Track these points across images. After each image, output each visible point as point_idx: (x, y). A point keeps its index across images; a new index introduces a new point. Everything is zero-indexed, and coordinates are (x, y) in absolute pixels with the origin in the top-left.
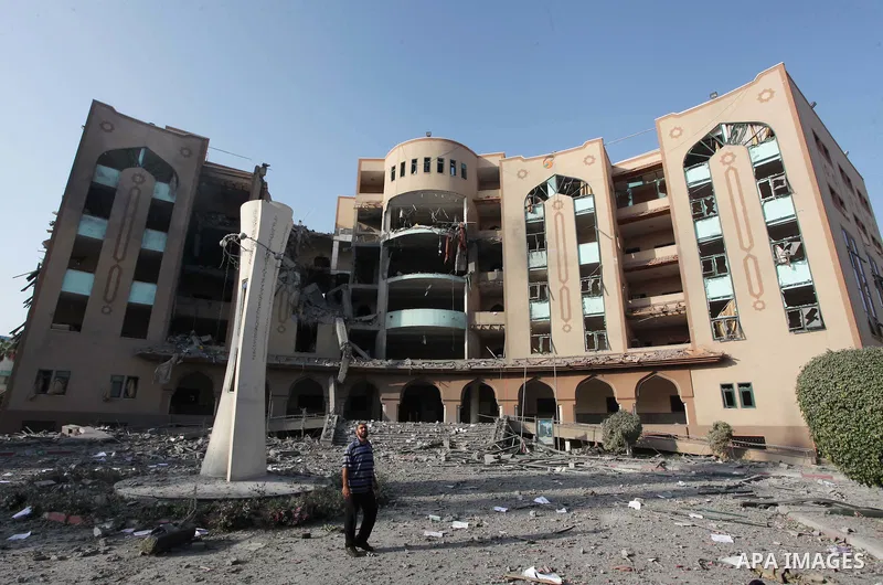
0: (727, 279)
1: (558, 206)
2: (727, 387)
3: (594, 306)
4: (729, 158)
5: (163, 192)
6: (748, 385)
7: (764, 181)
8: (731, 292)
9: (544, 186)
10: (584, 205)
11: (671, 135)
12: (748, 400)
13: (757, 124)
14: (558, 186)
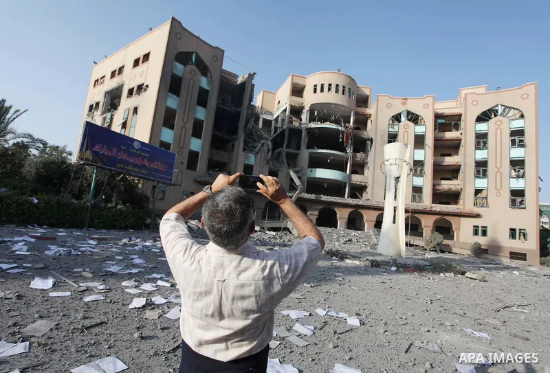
0: (486, 180)
1: (406, 127)
2: (476, 227)
3: (418, 181)
4: (499, 123)
5: (204, 83)
6: (486, 227)
7: (513, 138)
8: (486, 186)
9: (400, 114)
10: (420, 129)
11: (472, 103)
12: (484, 233)
13: (516, 109)
14: (408, 116)
